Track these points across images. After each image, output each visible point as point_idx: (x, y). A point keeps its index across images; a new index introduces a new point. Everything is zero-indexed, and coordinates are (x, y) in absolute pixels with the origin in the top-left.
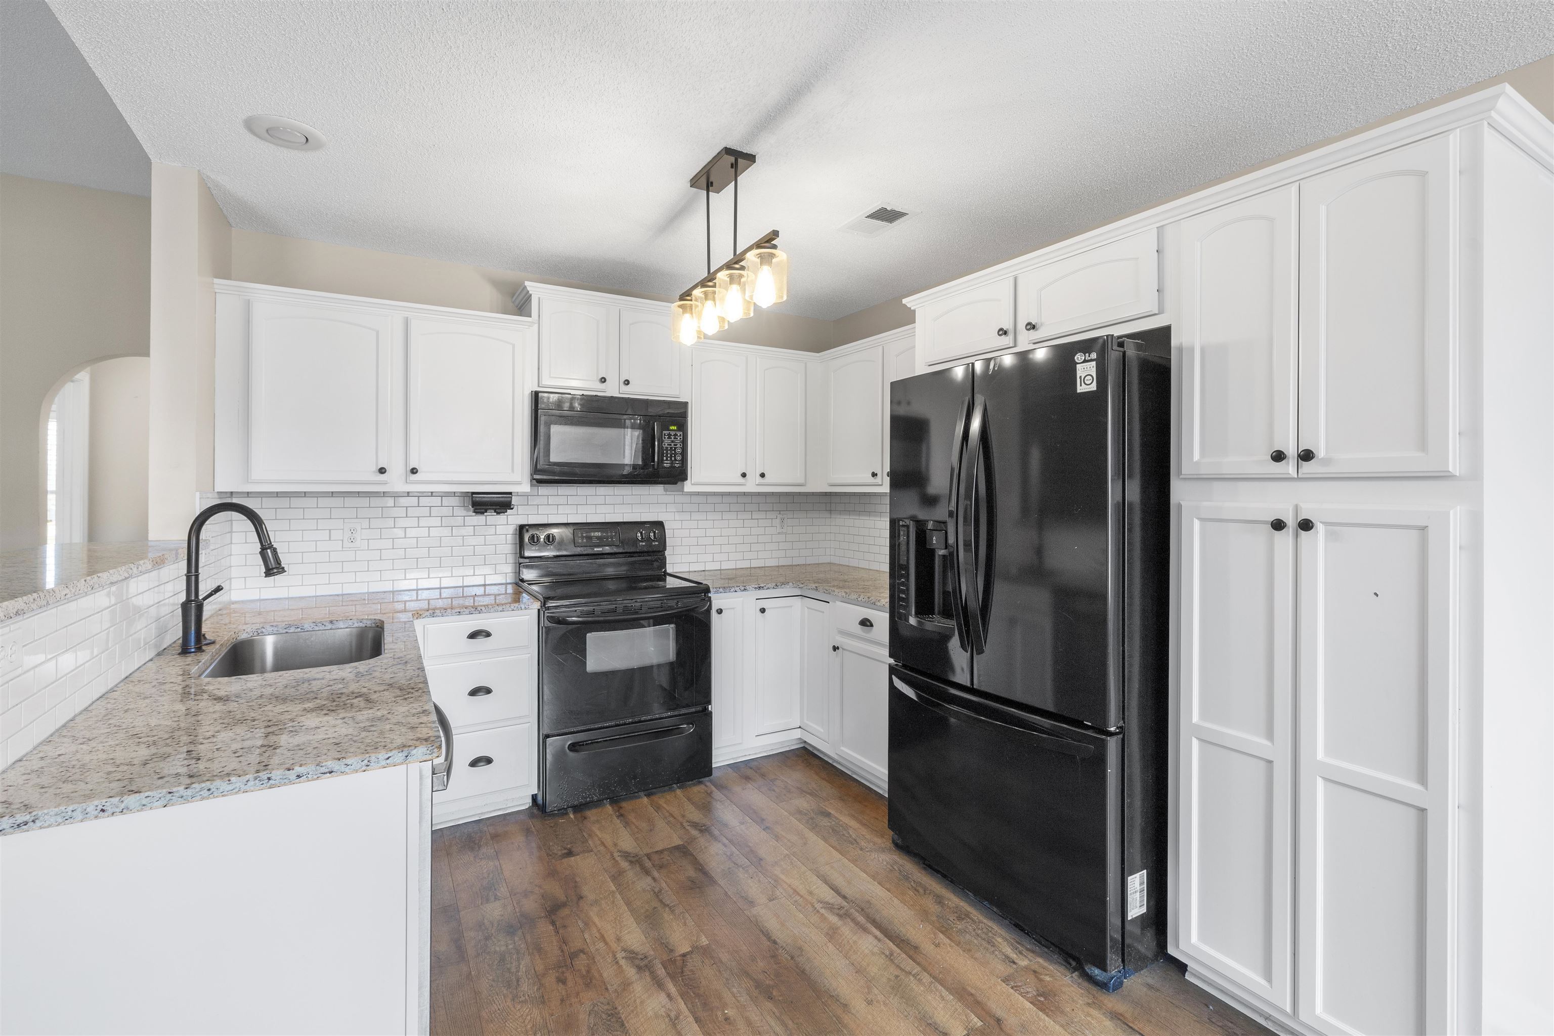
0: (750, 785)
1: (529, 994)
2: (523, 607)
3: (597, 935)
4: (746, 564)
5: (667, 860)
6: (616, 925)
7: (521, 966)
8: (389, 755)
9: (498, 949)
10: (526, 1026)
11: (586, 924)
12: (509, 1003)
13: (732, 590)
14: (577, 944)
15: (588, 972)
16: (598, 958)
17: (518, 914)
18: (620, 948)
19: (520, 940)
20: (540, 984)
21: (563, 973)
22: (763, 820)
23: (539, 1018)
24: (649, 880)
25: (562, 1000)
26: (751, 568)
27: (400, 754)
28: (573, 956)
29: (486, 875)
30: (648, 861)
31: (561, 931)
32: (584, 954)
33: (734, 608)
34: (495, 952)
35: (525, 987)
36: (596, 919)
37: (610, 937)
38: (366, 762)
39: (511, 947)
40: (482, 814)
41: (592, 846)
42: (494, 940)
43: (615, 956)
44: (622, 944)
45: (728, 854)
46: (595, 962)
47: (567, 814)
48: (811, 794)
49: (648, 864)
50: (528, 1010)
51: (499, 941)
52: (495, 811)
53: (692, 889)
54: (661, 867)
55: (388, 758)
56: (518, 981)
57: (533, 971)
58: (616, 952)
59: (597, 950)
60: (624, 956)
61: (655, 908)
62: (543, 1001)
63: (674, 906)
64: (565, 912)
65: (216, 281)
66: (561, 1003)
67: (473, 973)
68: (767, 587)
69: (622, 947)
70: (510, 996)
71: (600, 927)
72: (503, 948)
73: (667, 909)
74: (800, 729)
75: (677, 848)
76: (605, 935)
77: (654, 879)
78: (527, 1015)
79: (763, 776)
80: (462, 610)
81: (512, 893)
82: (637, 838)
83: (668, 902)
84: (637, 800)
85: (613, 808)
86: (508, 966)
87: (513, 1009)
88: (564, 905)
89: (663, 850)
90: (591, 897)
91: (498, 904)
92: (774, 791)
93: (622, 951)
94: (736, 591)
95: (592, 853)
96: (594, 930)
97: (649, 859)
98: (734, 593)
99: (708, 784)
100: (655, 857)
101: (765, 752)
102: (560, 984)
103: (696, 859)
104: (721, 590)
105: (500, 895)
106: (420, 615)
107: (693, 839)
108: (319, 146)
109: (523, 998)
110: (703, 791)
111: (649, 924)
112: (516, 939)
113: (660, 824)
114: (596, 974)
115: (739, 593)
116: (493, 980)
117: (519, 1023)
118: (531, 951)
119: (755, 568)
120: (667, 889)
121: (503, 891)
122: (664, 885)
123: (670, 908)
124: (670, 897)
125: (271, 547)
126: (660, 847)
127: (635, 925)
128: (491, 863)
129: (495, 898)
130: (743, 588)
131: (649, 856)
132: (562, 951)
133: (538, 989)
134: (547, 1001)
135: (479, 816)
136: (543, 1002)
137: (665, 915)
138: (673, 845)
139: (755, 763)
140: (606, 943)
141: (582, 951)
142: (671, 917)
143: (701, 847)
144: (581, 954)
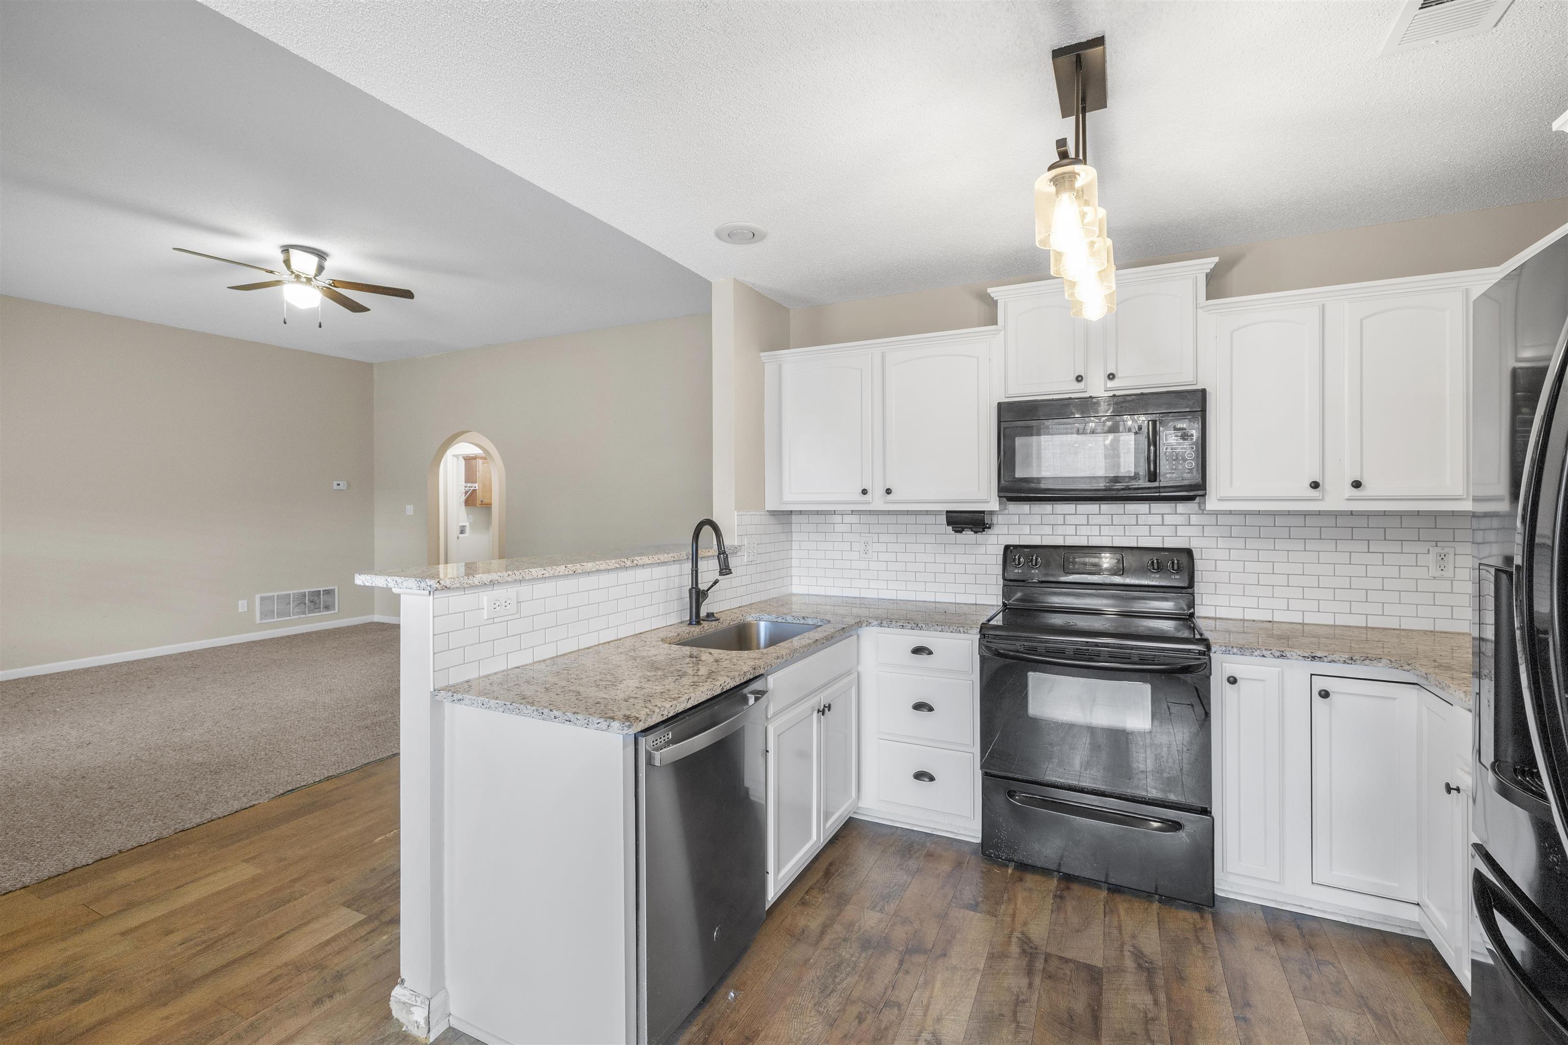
0: (1273, 949)
1: (829, 1009)
2: (962, 631)
3: (925, 1002)
4: (1360, 621)
5: (1065, 974)
6: (950, 1004)
7: (845, 982)
8: (599, 721)
9: (843, 954)
10: (803, 1034)
11: (926, 983)
12: (810, 1005)
13: (1256, 653)
14: (901, 995)
15: (887, 1028)
16: (906, 1022)
17: (884, 935)
18: (932, 1029)
19: (865, 958)
20: (844, 1008)
21: (868, 1012)
22: (1247, 1004)
23: (816, 1035)
24: (1024, 982)
25: (845, 1036)
26: (1367, 628)
27: (605, 723)
28: (888, 1004)
29: (892, 885)
30: (1042, 961)
31: (900, 974)
32: (899, 1009)
33: (1263, 680)
34: (840, 955)
35: (832, 1001)
36: (938, 985)
37: (933, 1012)
38: (587, 721)
39: (854, 959)
40: (935, 829)
41: (1001, 911)
42: (849, 944)
43: (921, 1032)
44: (937, 1027)
45: (1150, 1015)
46: (900, 1024)
47: (1007, 866)
48: (1378, 1017)
49: (1039, 965)
50: (816, 1022)
51: (851, 948)
52: (947, 831)
53: (1062, 1024)
54: (1049, 976)
55: (598, 723)
56: (832, 992)
57: (850, 992)
58: (925, 1030)
59: (913, 1015)
60: (929, 1039)
61: (1002, 1015)
62: (832, 1024)
63: (1024, 1028)
64: (920, 959)
65: (762, 354)
66: (842, 1038)
67: (812, 960)
68: (1329, 659)
69: (935, 1030)
70: (817, 1000)
71: (935, 994)
72: (848, 956)
73: (1014, 1026)
74: (1417, 908)
75: (1089, 968)
76: (931, 1006)
77: (1030, 985)
78: (812, 1026)
79: (1310, 947)
80: (905, 624)
81: (896, 914)
82: (1055, 930)
83: (1021, 1019)
84: (1094, 890)
85: (1059, 884)
86: (838, 974)
87: (808, 1012)
88: (925, 952)
89: (1071, 960)
90: (954, 961)
91: (878, 915)
92: (1309, 977)
93: (932, 1033)
94: (1263, 656)
95: (994, 918)
96: (927, 994)
97: (1046, 961)
98: (1259, 658)
99: (1208, 917)
100: (1054, 963)
101: (1345, 916)
102: (857, 1020)
103: (1101, 994)
104: (1235, 650)
105: (886, 909)
106: (870, 623)
107: (1120, 970)
108: (763, 237)
109: (822, 1009)
110: (1191, 921)
111: (980, 1027)
112: (864, 955)
113: (1097, 929)
114: (890, 1037)
115: (1270, 660)
116: (818, 978)
117: (801, 1027)
118: (863, 974)
119: (1373, 628)
120: (1035, 1004)
121: (891, 908)
122: (1035, 997)
123: (1018, 1027)
124: (1028, 1016)
125: (724, 553)
126: (1067, 955)
127: (966, 1017)
128: (905, 877)
129: (881, 910)
130: (1278, 654)
131: (1048, 957)
132: (885, 993)
133: (839, 1011)
134: (835, 1026)
135: (932, 830)
136: (831, 1026)
137: (1005, 1031)
138: (1089, 962)
139: (1315, 925)
140: (925, 1015)
141: (899, 1006)
142: (1010, 1037)
143: (1121, 985)
144: (896, 1008)
